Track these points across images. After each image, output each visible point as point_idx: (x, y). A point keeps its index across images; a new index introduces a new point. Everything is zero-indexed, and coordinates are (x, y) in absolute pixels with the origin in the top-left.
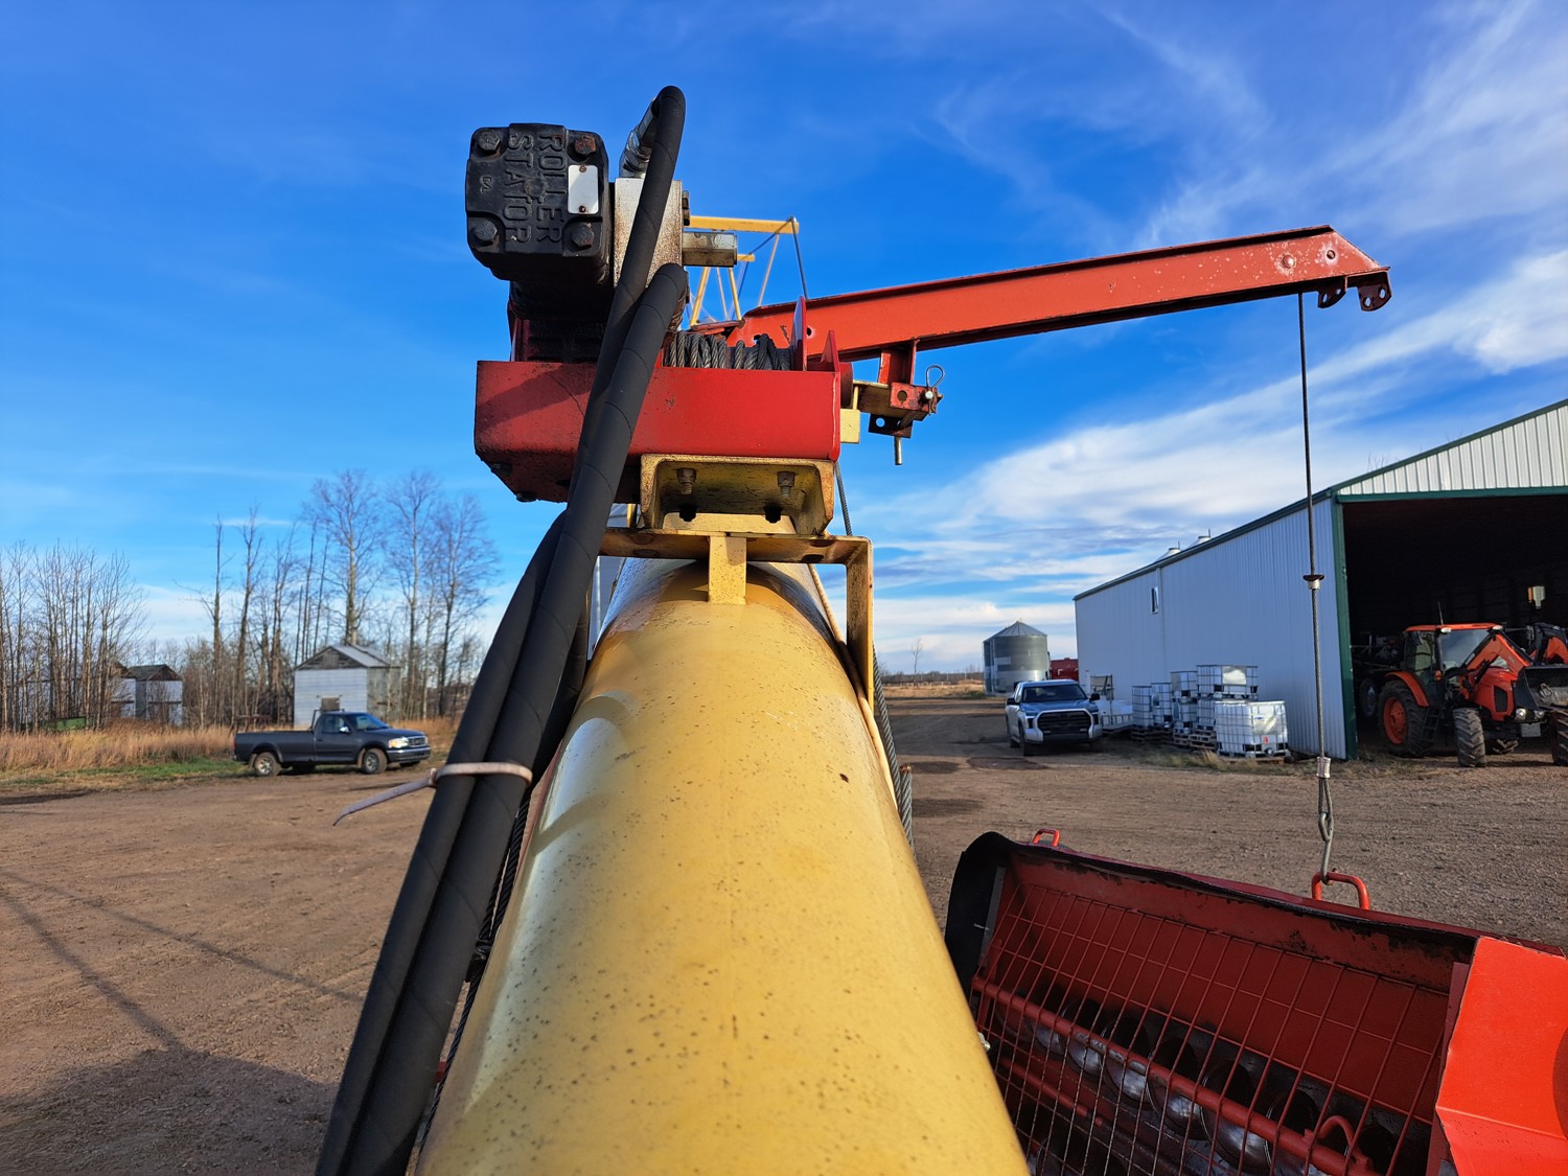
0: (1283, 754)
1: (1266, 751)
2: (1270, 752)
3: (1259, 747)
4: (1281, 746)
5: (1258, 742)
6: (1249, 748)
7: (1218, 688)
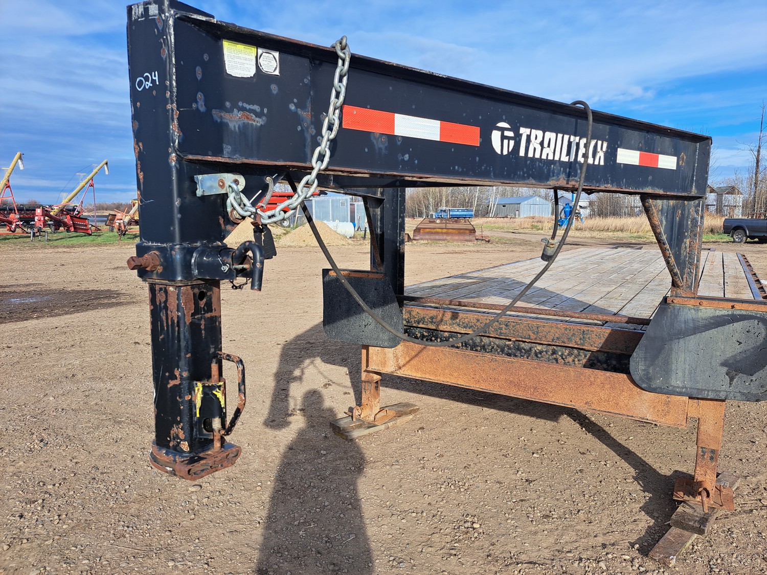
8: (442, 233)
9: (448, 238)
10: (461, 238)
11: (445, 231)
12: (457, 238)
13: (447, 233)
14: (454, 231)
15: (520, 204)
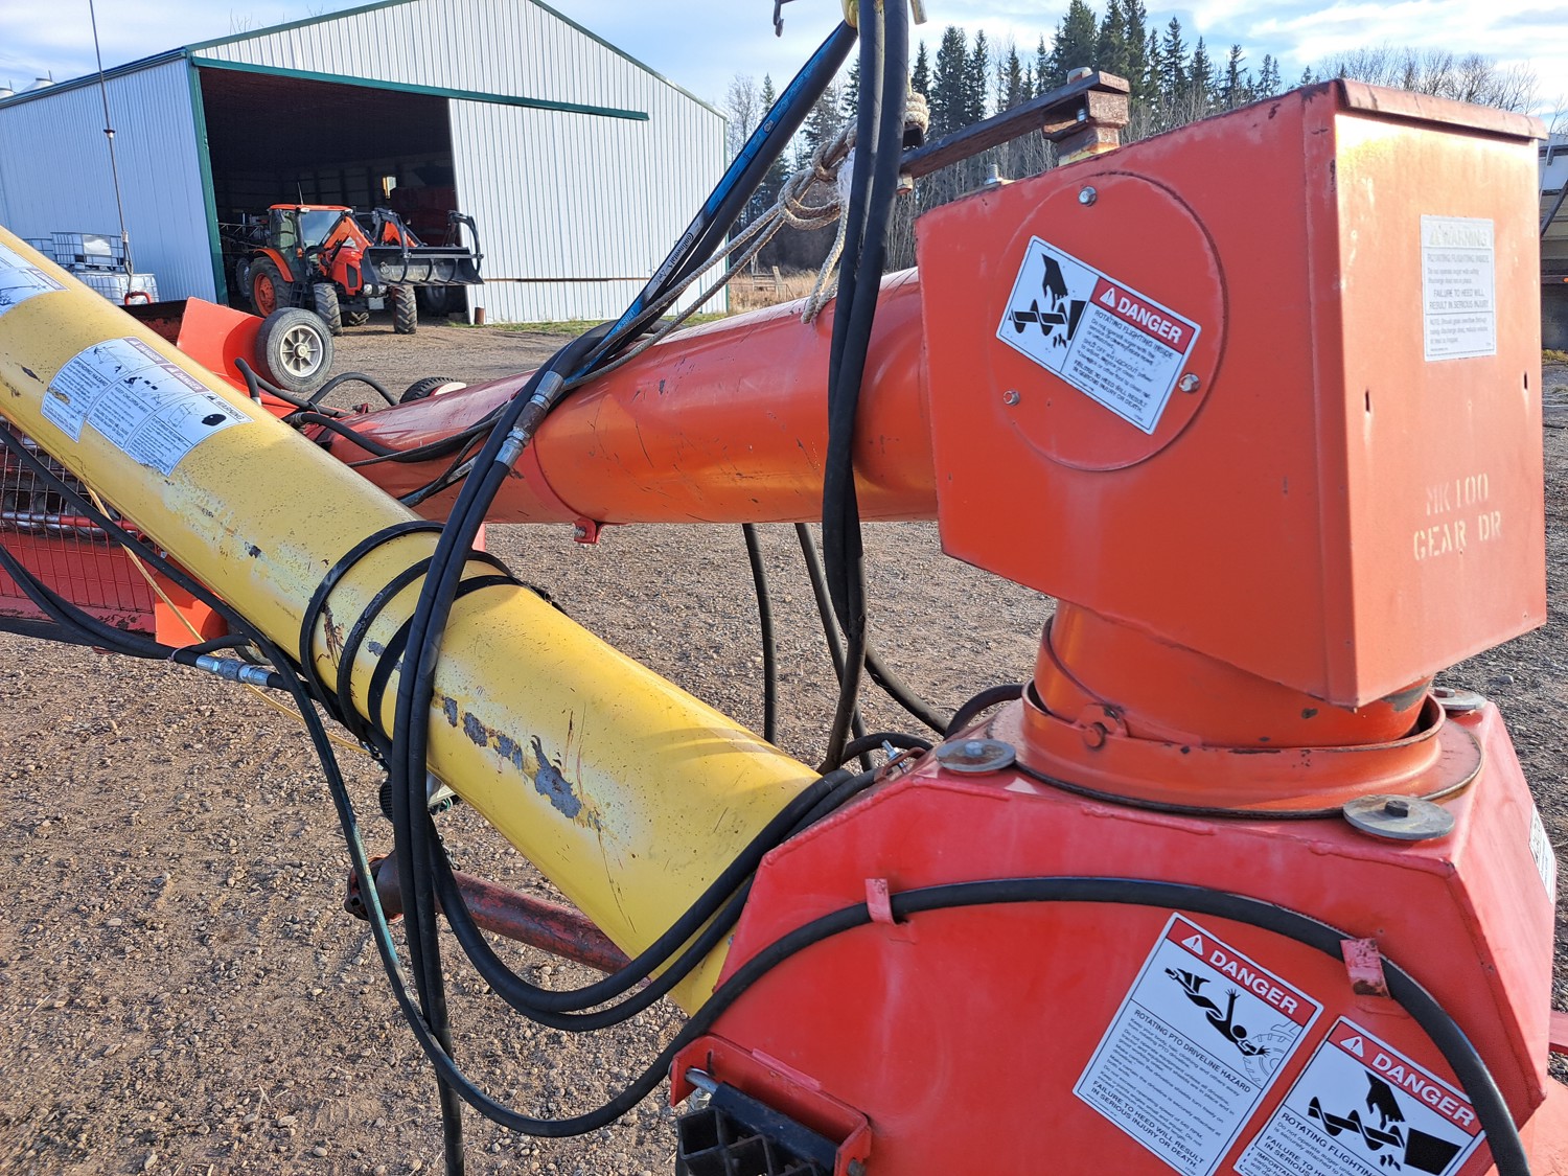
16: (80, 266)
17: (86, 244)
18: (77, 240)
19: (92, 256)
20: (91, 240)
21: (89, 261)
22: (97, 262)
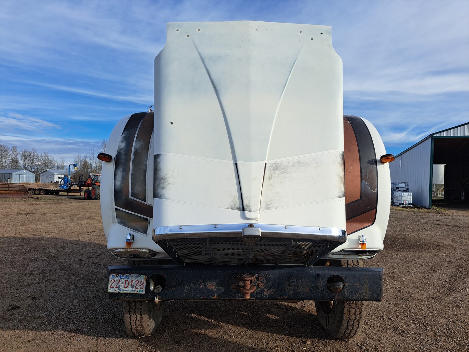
0: (411, 206)
1: (405, 205)
2: (406, 205)
3: (403, 204)
4: (410, 204)
5: (403, 202)
6: (400, 204)
7: (397, 188)
8: (5, 193)
9: (11, 196)
10: (19, 196)
11: (7, 192)
12: (16, 196)
13: (9, 194)
14: (14, 192)
15: (11, 174)
16: (397, 190)
17: (399, 185)
18: (397, 183)
19: (400, 187)
20: (401, 184)
21: (399, 188)
22: (401, 189)
